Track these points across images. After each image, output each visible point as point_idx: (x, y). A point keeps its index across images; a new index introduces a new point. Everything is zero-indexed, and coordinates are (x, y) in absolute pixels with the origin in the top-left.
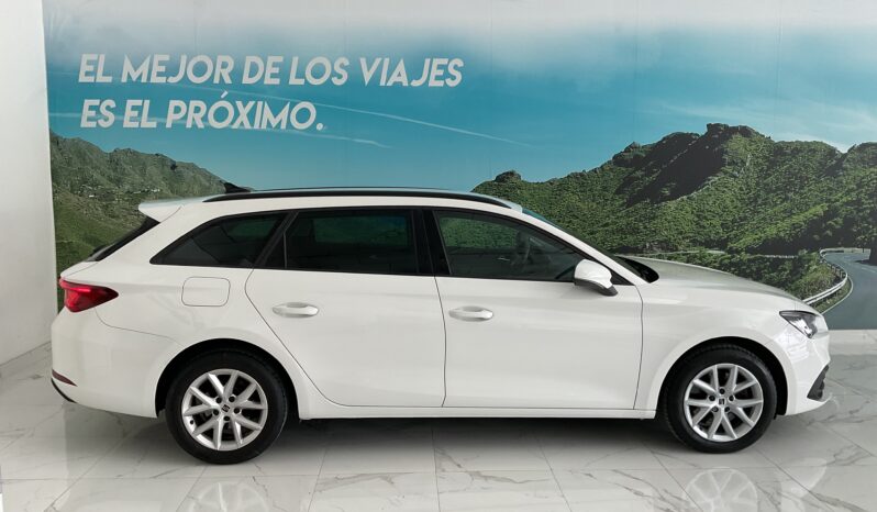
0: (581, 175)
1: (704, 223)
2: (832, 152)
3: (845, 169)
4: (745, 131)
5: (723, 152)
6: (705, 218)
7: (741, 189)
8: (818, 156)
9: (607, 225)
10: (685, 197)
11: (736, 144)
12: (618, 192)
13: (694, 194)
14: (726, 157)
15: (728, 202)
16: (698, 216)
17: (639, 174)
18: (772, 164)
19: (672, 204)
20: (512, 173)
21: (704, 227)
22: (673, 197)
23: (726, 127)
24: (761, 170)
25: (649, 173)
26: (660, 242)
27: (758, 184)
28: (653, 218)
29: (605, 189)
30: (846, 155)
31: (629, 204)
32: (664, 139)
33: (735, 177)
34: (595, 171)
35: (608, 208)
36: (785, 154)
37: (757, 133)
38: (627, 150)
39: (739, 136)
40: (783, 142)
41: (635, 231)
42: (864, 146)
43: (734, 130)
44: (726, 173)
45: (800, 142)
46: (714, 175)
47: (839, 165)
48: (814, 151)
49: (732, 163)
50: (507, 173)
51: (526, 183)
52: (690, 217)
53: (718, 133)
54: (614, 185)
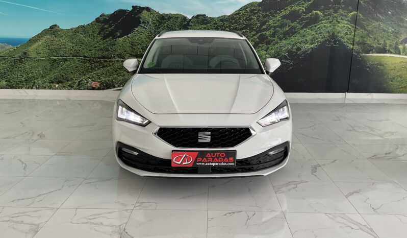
0: (83, 26)
1: (134, 47)
2: (185, 18)
3: (191, 26)
4: (148, 9)
5: (140, 18)
6: (135, 45)
7: (148, 33)
8: (179, 20)
9: (96, 47)
10: (126, 36)
11: (145, 14)
12: (99, 33)
13: (129, 35)
14: (141, 20)
15: (143, 39)
16: (132, 44)
17: (106, 26)
18: (160, 23)
19: (121, 39)
20: (56, 25)
21: (135, 49)
22: (121, 36)
23: (140, 7)
24: (156, 26)
25: (110, 26)
26: (117, 55)
27: (155, 31)
28: (114, 45)
29: (93, 32)
30: (190, 20)
31: (104, 38)
32: (115, 12)
33: (145, 28)
34: (89, 25)
35: (96, 40)
36: (165, 19)
37: (153, 10)
38: (101, 16)
39: (146, 11)
40: (164, 14)
41: (107, 50)
42: (198, 16)
43: (143, 8)
44: (141, 27)
45: (172, 14)
46: (137, 27)
47: (188, 24)
48: (178, 18)
49: (144, 23)
50: (54, 25)
51: (62, 30)
52: (129, 45)
53: (137, 10)
54: (97, 31)
